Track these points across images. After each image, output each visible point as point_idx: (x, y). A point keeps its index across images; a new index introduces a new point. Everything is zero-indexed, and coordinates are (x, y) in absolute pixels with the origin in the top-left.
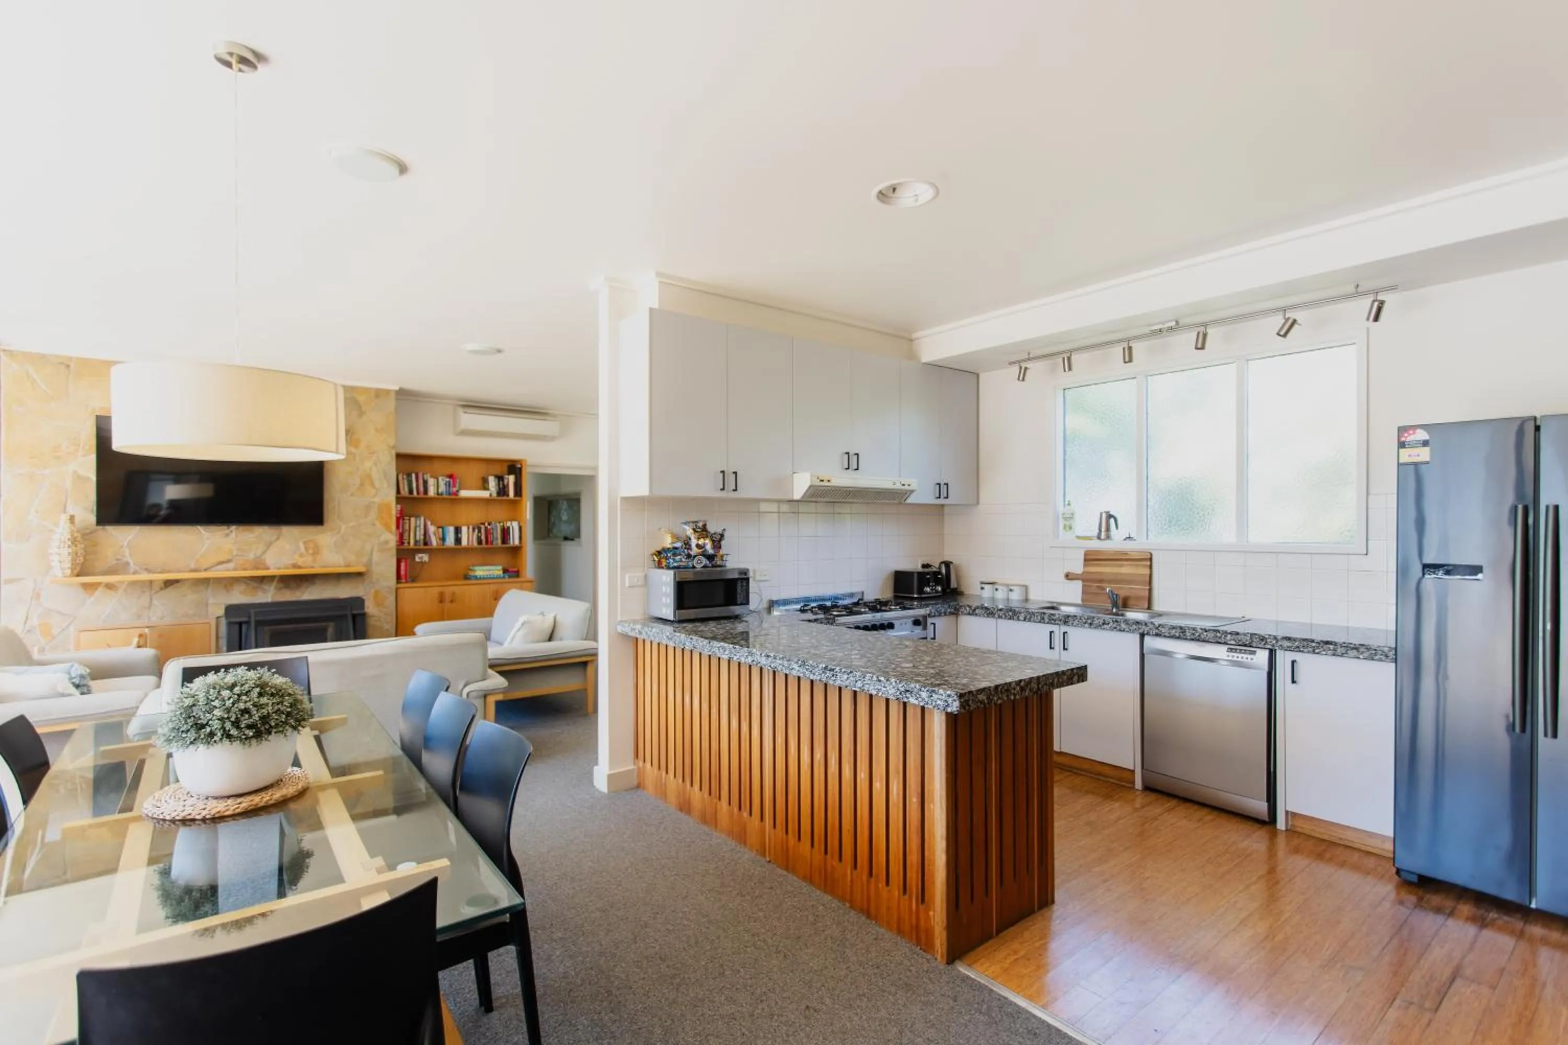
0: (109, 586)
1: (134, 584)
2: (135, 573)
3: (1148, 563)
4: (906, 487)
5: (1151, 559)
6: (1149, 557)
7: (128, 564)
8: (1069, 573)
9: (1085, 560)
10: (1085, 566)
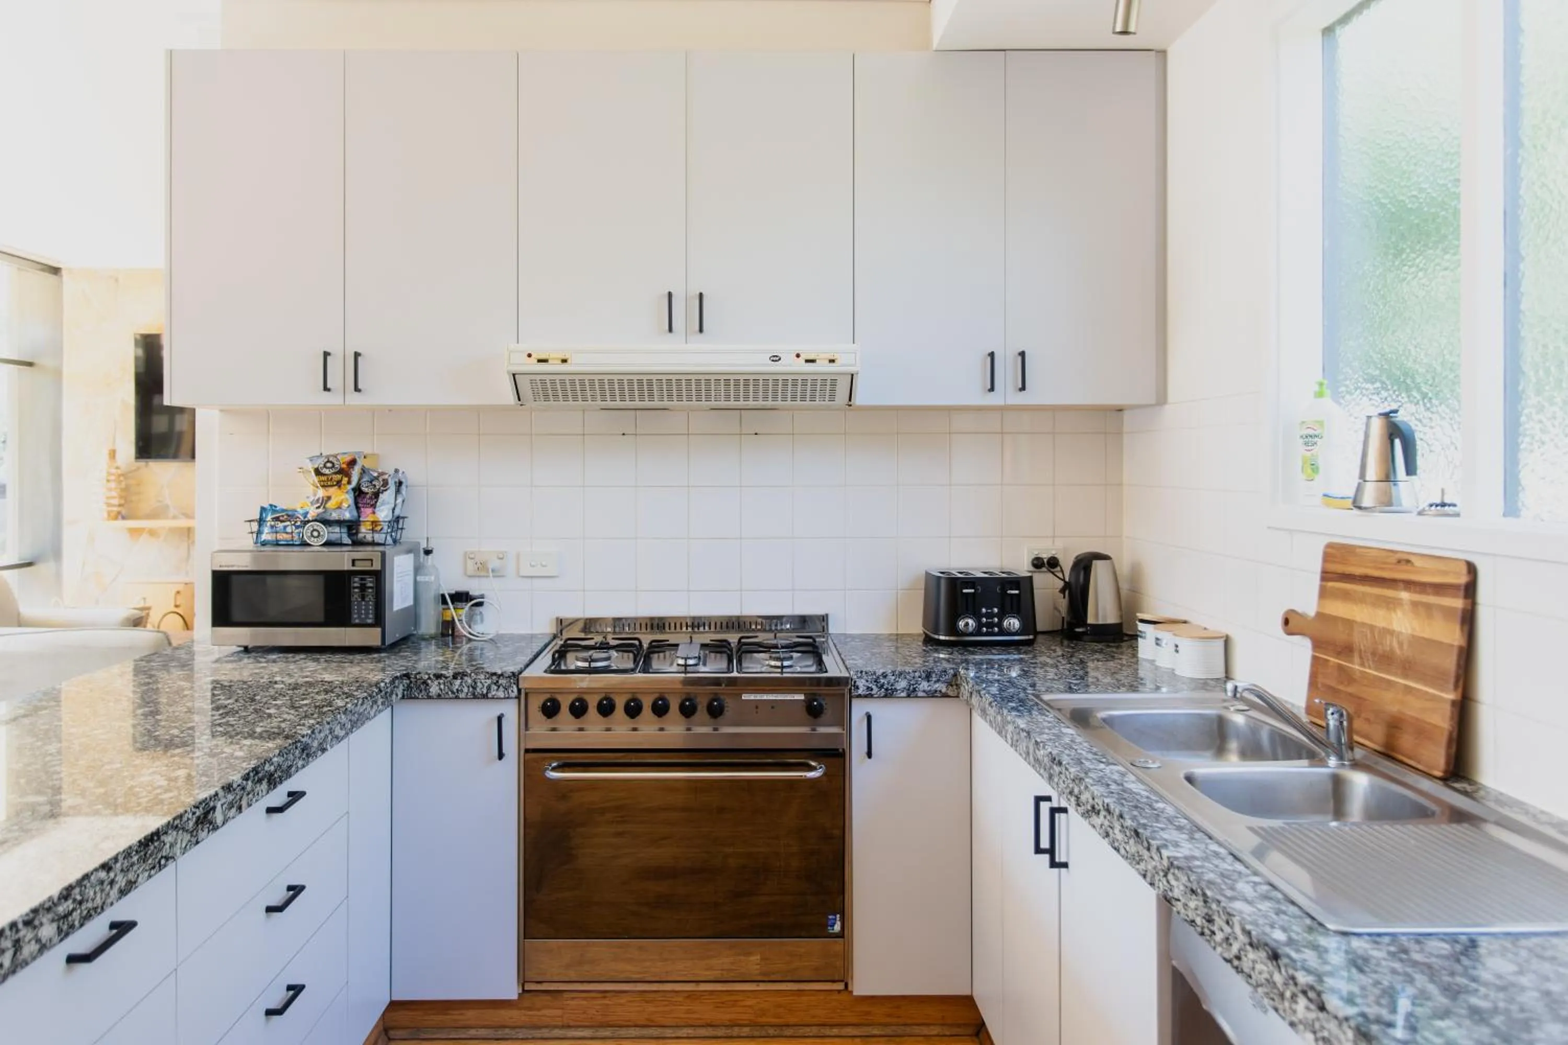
0: (152, 533)
1: (173, 530)
2: (175, 517)
3: (1458, 603)
4: (822, 367)
5: (1470, 590)
6: (1463, 579)
7: (167, 506)
8: (1293, 611)
9: (1326, 576)
10: (1324, 593)
